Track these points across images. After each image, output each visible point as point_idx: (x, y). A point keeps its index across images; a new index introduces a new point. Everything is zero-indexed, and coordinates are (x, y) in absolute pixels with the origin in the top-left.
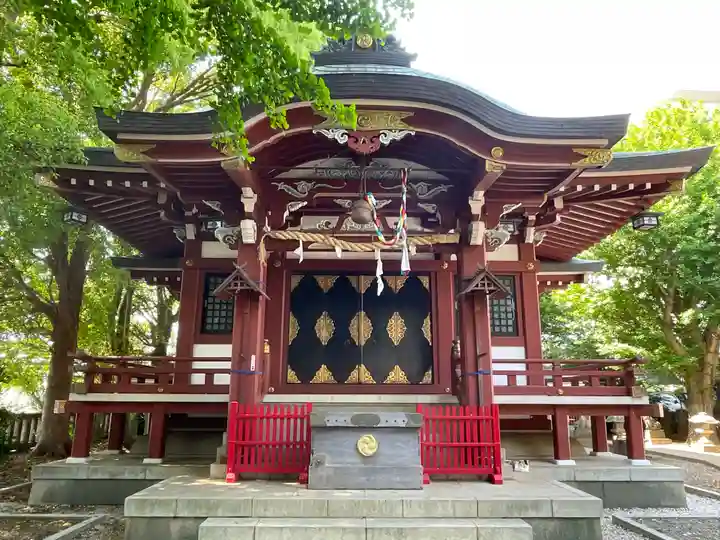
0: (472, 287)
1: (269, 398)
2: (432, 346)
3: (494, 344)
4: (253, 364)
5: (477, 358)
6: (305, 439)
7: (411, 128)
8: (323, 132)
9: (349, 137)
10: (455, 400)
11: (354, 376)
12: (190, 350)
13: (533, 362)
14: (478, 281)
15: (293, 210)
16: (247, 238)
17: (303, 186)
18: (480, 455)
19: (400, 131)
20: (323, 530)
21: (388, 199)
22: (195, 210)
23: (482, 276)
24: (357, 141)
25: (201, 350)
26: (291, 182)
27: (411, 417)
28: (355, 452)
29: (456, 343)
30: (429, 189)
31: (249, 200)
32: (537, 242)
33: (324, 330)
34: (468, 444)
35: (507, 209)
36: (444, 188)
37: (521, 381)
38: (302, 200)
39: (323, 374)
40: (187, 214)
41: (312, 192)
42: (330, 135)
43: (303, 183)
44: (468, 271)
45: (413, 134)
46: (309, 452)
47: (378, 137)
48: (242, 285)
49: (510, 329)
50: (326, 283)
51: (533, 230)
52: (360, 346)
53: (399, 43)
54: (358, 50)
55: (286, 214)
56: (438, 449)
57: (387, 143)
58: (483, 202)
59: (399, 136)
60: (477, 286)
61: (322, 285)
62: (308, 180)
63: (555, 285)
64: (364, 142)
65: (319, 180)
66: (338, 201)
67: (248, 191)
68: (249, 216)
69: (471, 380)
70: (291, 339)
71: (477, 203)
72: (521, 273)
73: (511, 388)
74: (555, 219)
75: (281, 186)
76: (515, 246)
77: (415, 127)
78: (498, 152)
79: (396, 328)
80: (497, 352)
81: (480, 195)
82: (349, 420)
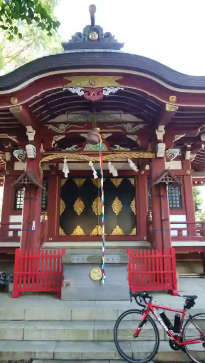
0: (159, 181)
1: (46, 244)
2: (136, 216)
3: (171, 214)
4: (34, 226)
5: (162, 221)
6: (60, 270)
7: (121, 86)
8: (70, 89)
9: (85, 92)
10: (149, 244)
11: (94, 232)
12: (8, 219)
13: (190, 223)
14: (163, 177)
15: (57, 140)
16: (30, 155)
17: (63, 127)
18: (164, 277)
19: (115, 87)
20: (67, 331)
21: (110, 133)
22: (10, 145)
23: (166, 174)
24: (89, 94)
25: (14, 219)
26: (56, 125)
27: (122, 257)
28: (89, 278)
29: (149, 213)
30: (133, 127)
31: (31, 134)
32: (191, 159)
33: (79, 207)
34: (158, 272)
35: (177, 138)
36: (141, 126)
37: (185, 233)
38: (62, 134)
39: (79, 231)
40: (6, 147)
41: (67, 130)
42: (73, 91)
43: (62, 125)
44: (156, 172)
45: (123, 89)
46: (62, 278)
47: (102, 91)
48: (28, 181)
49: (178, 206)
50: (79, 182)
51: (189, 152)
52: (97, 215)
53: (114, 37)
54: (90, 42)
55: (53, 142)
56: (140, 275)
57: (107, 94)
58: (164, 133)
59: (114, 90)
60: (163, 180)
61: (77, 183)
62: (65, 123)
63: (199, 184)
64: (94, 95)
65: (71, 123)
66: (83, 135)
67: (30, 128)
68: (31, 143)
69: (158, 234)
70: (61, 212)
71: (160, 133)
72: (183, 176)
73: (179, 238)
74: (201, 147)
75: (51, 127)
76: (180, 162)
77: (124, 85)
78: (173, 98)
79: (117, 206)
80: (173, 218)
81: (162, 128)
82: (85, 259)
